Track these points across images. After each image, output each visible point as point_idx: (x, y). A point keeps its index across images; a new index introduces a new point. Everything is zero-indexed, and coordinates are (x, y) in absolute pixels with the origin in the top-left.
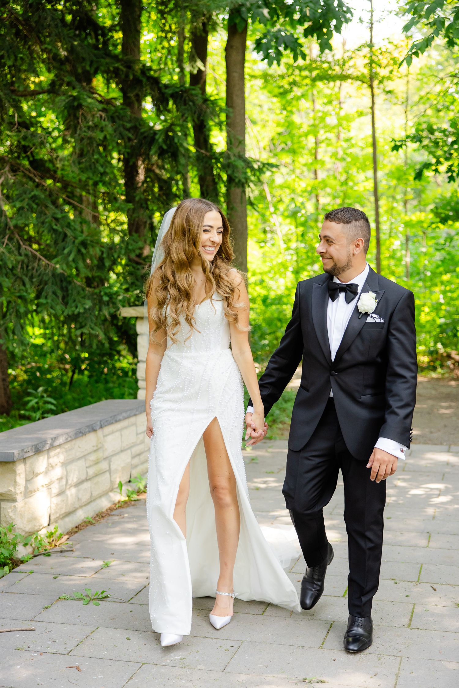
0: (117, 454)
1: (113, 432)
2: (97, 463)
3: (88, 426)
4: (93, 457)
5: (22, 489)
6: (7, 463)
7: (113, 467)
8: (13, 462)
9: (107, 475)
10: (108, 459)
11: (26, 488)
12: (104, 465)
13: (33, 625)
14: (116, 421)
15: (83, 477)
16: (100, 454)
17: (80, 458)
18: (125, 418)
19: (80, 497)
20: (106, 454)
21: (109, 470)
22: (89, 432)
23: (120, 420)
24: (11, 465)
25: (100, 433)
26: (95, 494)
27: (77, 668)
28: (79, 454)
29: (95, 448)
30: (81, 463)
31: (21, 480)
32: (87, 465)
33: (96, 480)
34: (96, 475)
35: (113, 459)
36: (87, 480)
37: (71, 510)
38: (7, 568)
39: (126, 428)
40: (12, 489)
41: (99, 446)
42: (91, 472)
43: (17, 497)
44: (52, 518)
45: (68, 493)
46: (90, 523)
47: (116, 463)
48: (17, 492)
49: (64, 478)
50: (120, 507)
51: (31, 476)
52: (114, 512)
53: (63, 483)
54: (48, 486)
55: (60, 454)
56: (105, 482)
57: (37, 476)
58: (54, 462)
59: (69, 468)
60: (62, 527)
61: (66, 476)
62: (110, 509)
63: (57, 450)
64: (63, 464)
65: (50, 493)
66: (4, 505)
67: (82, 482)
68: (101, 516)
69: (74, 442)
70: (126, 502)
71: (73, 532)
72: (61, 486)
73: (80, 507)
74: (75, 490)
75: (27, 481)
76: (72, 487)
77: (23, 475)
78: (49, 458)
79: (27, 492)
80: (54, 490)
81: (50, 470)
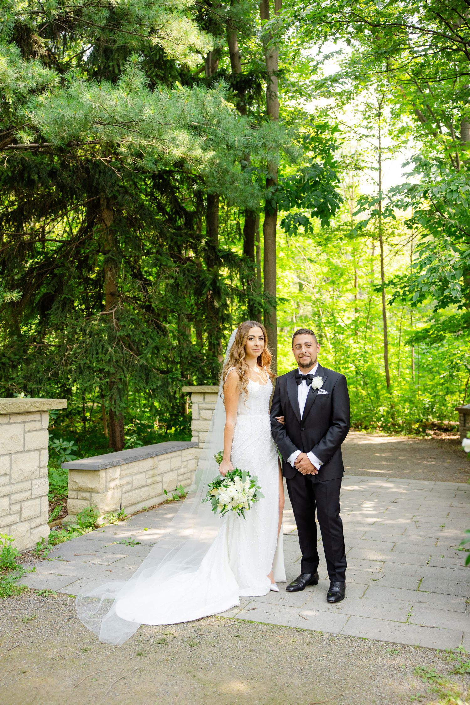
0: (168, 472)
1: (165, 459)
2: (153, 476)
3: (147, 454)
4: (151, 473)
5: (104, 486)
6: (95, 471)
7: (165, 480)
8: (99, 470)
9: (161, 484)
10: (161, 474)
11: (106, 486)
12: (158, 478)
13: (96, 553)
14: (167, 453)
15: (144, 484)
16: (156, 471)
17: (142, 473)
18: (173, 452)
19: (141, 495)
20: (160, 472)
21: (162, 482)
22: (148, 458)
23: (170, 452)
24: (97, 473)
25: (156, 458)
26: (152, 494)
27: (110, 571)
28: (141, 470)
29: (152, 468)
30: (143, 475)
31: (103, 481)
32: (147, 477)
33: (152, 486)
34: (153, 484)
35: (165, 475)
36: (147, 486)
37: (135, 502)
38: (91, 528)
39: (174, 457)
40: (97, 485)
41: (155, 466)
42: (149, 481)
43: (100, 490)
44: (122, 505)
45: (134, 492)
46: (146, 510)
47: (167, 478)
48: (100, 487)
49: (131, 483)
50: (167, 503)
51: (108, 480)
52: (162, 506)
53: (130, 486)
54: (120, 487)
55: (128, 469)
56: (159, 488)
57: (113, 480)
58: (124, 473)
59: (134, 477)
60: (129, 511)
61: (132, 482)
62: (161, 504)
63: (127, 466)
64: (131, 475)
65: (122, 491)
66: (93, 495)
67: (143, 486)
68: (153, 507)
69: (138, 462)
70: (171, 501)
71: (134, 514)
72: (129, 487)
73: (141, 501)
74: (138, 491)
75: (106, 482)
76: (136, 489)
77: (104, 479)
78: (121, 471)
79: (107, 489)
80: (124, 489)
81: (122, 477)
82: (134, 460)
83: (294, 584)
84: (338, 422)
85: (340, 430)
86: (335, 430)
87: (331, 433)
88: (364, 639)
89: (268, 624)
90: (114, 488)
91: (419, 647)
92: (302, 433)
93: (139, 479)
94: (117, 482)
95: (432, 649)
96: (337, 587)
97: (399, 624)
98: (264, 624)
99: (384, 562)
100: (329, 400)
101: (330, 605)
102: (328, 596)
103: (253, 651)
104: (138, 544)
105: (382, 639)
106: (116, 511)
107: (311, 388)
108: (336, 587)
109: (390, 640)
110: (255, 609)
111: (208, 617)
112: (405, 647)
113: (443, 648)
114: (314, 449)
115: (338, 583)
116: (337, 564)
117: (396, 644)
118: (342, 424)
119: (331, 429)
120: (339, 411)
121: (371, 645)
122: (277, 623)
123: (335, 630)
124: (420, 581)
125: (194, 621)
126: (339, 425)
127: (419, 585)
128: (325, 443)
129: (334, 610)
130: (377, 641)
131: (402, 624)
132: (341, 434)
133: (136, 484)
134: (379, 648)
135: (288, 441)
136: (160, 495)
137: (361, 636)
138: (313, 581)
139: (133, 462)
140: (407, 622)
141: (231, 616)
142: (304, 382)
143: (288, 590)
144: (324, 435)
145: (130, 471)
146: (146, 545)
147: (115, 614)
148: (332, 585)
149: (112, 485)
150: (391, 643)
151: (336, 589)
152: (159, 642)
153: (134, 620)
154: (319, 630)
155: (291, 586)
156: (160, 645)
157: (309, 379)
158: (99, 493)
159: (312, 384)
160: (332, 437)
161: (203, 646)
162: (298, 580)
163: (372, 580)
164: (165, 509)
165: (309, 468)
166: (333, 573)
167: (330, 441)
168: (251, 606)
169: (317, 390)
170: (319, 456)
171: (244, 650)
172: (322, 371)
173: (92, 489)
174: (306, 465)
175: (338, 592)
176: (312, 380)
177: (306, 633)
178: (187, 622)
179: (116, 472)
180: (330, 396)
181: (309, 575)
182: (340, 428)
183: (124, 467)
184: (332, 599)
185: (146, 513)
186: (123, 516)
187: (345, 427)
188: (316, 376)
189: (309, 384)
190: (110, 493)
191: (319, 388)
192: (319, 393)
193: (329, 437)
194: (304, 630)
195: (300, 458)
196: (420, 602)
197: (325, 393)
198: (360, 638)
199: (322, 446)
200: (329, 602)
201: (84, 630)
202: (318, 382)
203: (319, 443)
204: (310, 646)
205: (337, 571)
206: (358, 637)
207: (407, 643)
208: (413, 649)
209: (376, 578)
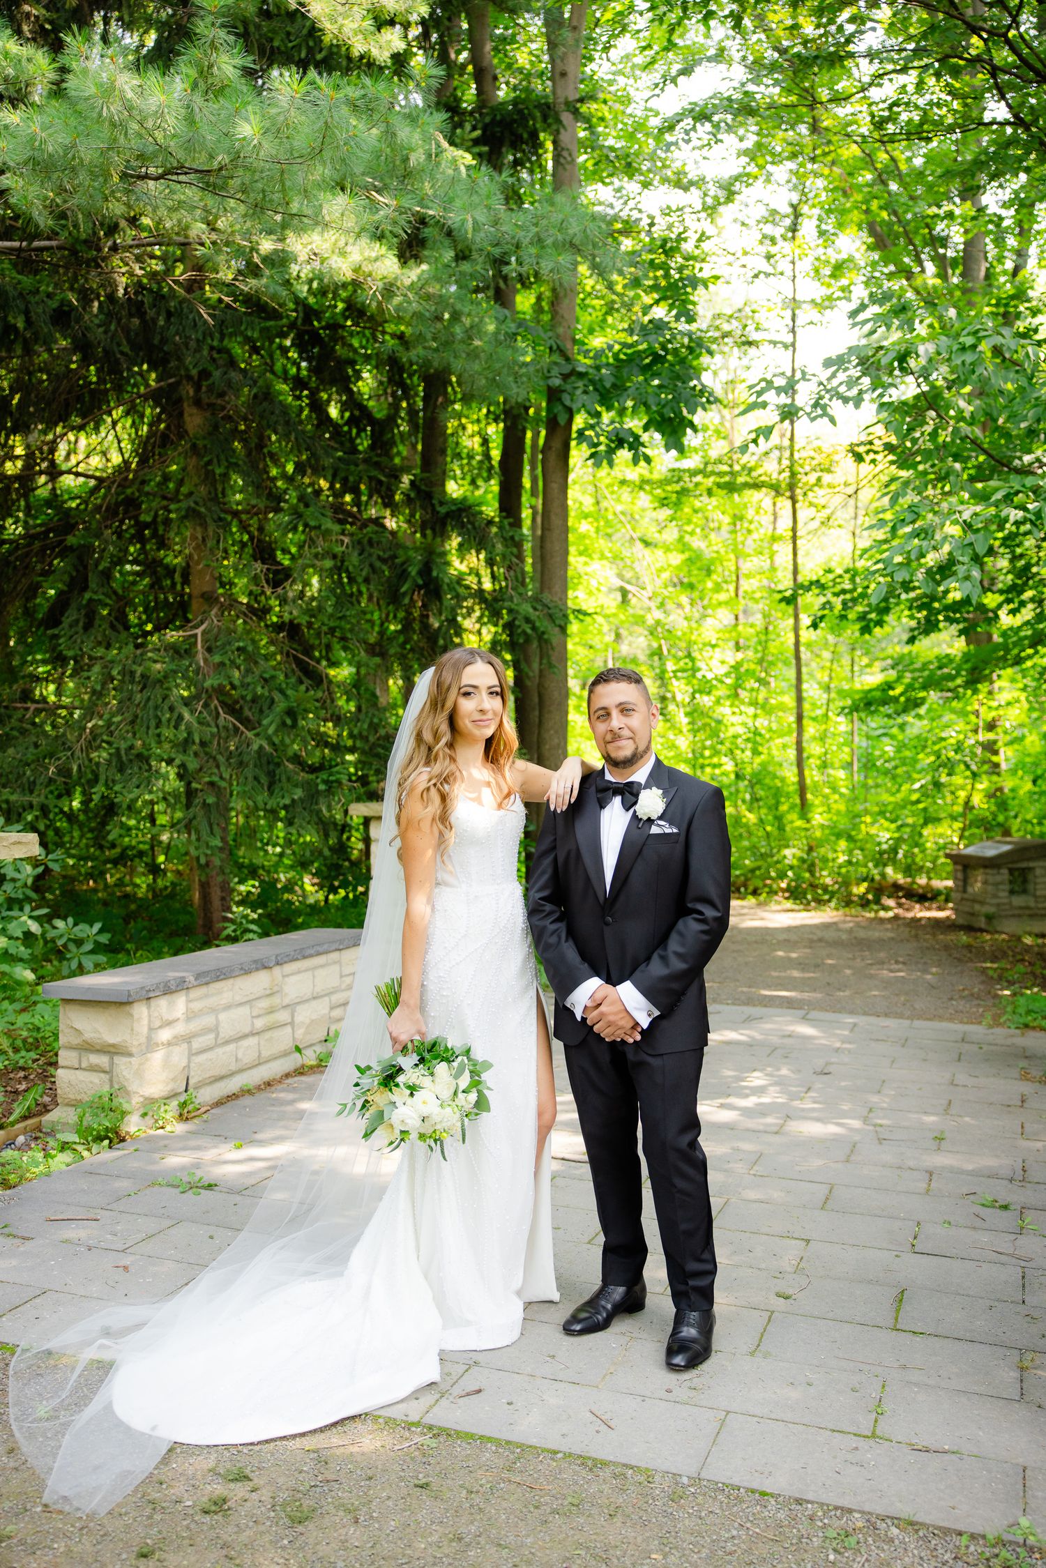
0: (307, 1001)
1: (299, 972)
2: (271, 1011)
3: (255, 962)
4: (264, 1004)
5: (143, 1040)
6: (122, 1004)
7: (298, 1019)
8: (129, 1003)
9: (288, 1029)
10: (291, 1007)
11: (149, 1038)
12: (283, 1016)
14: (305, 957)
15: (247, 1030)
16: (276, 1000)
17: (241, 1004)
18: (319, 954)
19: (240, 1056)
20: (286, 1001)
21: (292, 1023)
22: (258, 969)
23: (311, 956)
24: (127, 1008)
25: (277, 971)
26: (266, 1054)
27: (125, 1268)
28: (238, 999)
29: (268, 992)
30: (245, 1010)
31: (142, 1028)
32: (254, 1014)
33: (268, 1035)
34: (270, 1029)
35: (299, 1008)
36: (252, 1034)
37: (223, 1072)
38: (106, 1142)
39: (322, 966)
40: (127, 1039)
41: (275, 989)
42: (259, 1024)
43: (134, 1050)
44: (191, 1082)
45: (220, 1051)
46: (249, 1092)
47: (304, 1014)
48: (134, 1043)
49: (215, 1029)
50: (301, 1074)
51: (158, 1024)
52: (290, 1081)
53: (212, 1036)
54: (188, 1039)
55: (207, 996)
56: (284, 1039)
57: (169, 1023)
58: (196, 1006)
59: (222, 1017)
60: (207, 1095)
61: (217, 1026)
62: (287, 1075)
63: (203, 991)
64: (214, 1010)
65: (190, 1049)
66: (117, 1059)
67: (245, 1036)
68: (269, 1084)
69: (231, 981)
70: (311, 1067)
71: (219, 1104)
72: (208, 1039)
73: (241, 1071)
74: (232, 1047)
75: (151, 1029)
76: (227, 1042)
77: (145, 1022)
78: (189, 1001)
79: (151, 1045)
80: (197, 1044)
81: (190, 1016)
82: (220, 975)
83: (583, 1315)
84: (700, 907)
85: (705, 927)
86: (691, 926)
87: (681, 934)
88: (763, 1494)
89: (508, 1442)
90: (169, 1044)
91: (912, 1524)
92: (607, 930)
93: (233, 1021)
94: (180, 1029)
95: (946, 1531)
96: (692, 1326)
97: (854, 1442)
98: (498, 1442)
99: (808, 1241)
100: (679, 848)
101: (672, 1378)
102: (671, 1352)
103: (460, 1539)
104: (210, 1187)
105: (810, 1497)
106: (175, 1095)
107: (635, 816)
108: (689, 1325)
109: (832, 1499)
110: (479, 1391)
111: (353, 1418)
112: (873, 1522)
113: (978, 1529)
114: (637, 974)
115: (694, 1316)
116: (693, 1266)
117: (850, 1511)
118: (710, 913)
119: (680, 925)
120: (703, 878)
121: (781, 1515)
122: (533, 1441)
123: (686, 1466)
124: (900, 1298)
125: (315, 1431)
126: (701, 913)
127: (898, 1311)
128: (664, 959)
129: (682, 1393)
130: (799, 1501)
131: (862, 1443)
132: (705, 937)
133: (226, 1031)
134: (804, 1528)
135: (570, 952)
136: (285, 1054)
137: (755, 1485)
138: (633, 1304)
139: (218, 979)
140: (874, 1435)
141: (414, 1417)
142: (617, 800)
143: (568, 1330)
144: (662, 941)
145: (212, 1001)
146: (231, 1191)
147: (109, 1408)
148: (679, 1321)
149: (165, 1035)
150: (836, 1508)
151: (689, 1332)
152: (207, 1507)
153: (154, 1428)
154: (642, 1464)
155: (574, 1319)
156: (207, 1518)
157: (629, 793)
158: (130, 1055)
159: (637, 807)
160: (683, 945)
161: (327, 1521)
162: (593, 1303)
163: (778, 1295)
164: (294, 1090)
165: (622, 1023)
166: (682, 1288)
167: (679, 955)
168: (469, 1384)
169: (650, 821)
170: (648, 993)
171: (435, 1538)
172: (663, 776)
173: (113, 1046)
174: (615, 1014)
175: (694, 1341)
176: (636, 796)
177: (608, 1472)
178: (294, 1436)
179: (179, 1005)
180: (682, 838)
181: (621, 1290)
182: (704, 921)
183: (195, 993)
184: (679, 1360)
185: (247, 1100)
186: (191, 1107)
187: (716, 919)
188: (648, 785)
189: (628, 806)
190: (158, 1057)
191: (654, 817)
192: (655, 830)
193: (674, 945)
194: (605, 1464)
195: (599, 996)
196: (904, 1367)
197: (668, 831)
198: (753, 1491)
199: (656, 968)
200: (672, 1367)
201: (12, 1464)
202: (652, 802)
203: (648, 959)
204: (618, 1520)
205: (691, 1283)
206: (747, 1490)
207: (880, 1510)
208: (895, 1531)
209: (790, 1292)
